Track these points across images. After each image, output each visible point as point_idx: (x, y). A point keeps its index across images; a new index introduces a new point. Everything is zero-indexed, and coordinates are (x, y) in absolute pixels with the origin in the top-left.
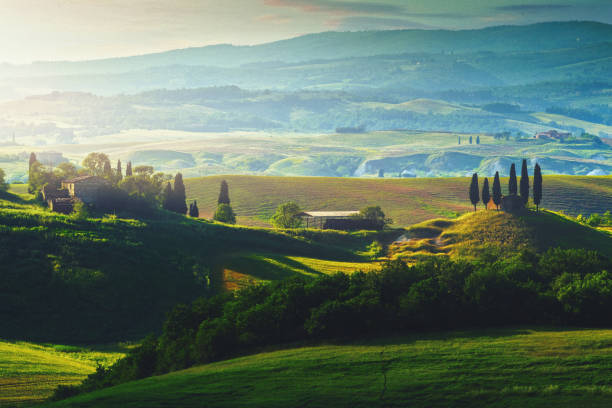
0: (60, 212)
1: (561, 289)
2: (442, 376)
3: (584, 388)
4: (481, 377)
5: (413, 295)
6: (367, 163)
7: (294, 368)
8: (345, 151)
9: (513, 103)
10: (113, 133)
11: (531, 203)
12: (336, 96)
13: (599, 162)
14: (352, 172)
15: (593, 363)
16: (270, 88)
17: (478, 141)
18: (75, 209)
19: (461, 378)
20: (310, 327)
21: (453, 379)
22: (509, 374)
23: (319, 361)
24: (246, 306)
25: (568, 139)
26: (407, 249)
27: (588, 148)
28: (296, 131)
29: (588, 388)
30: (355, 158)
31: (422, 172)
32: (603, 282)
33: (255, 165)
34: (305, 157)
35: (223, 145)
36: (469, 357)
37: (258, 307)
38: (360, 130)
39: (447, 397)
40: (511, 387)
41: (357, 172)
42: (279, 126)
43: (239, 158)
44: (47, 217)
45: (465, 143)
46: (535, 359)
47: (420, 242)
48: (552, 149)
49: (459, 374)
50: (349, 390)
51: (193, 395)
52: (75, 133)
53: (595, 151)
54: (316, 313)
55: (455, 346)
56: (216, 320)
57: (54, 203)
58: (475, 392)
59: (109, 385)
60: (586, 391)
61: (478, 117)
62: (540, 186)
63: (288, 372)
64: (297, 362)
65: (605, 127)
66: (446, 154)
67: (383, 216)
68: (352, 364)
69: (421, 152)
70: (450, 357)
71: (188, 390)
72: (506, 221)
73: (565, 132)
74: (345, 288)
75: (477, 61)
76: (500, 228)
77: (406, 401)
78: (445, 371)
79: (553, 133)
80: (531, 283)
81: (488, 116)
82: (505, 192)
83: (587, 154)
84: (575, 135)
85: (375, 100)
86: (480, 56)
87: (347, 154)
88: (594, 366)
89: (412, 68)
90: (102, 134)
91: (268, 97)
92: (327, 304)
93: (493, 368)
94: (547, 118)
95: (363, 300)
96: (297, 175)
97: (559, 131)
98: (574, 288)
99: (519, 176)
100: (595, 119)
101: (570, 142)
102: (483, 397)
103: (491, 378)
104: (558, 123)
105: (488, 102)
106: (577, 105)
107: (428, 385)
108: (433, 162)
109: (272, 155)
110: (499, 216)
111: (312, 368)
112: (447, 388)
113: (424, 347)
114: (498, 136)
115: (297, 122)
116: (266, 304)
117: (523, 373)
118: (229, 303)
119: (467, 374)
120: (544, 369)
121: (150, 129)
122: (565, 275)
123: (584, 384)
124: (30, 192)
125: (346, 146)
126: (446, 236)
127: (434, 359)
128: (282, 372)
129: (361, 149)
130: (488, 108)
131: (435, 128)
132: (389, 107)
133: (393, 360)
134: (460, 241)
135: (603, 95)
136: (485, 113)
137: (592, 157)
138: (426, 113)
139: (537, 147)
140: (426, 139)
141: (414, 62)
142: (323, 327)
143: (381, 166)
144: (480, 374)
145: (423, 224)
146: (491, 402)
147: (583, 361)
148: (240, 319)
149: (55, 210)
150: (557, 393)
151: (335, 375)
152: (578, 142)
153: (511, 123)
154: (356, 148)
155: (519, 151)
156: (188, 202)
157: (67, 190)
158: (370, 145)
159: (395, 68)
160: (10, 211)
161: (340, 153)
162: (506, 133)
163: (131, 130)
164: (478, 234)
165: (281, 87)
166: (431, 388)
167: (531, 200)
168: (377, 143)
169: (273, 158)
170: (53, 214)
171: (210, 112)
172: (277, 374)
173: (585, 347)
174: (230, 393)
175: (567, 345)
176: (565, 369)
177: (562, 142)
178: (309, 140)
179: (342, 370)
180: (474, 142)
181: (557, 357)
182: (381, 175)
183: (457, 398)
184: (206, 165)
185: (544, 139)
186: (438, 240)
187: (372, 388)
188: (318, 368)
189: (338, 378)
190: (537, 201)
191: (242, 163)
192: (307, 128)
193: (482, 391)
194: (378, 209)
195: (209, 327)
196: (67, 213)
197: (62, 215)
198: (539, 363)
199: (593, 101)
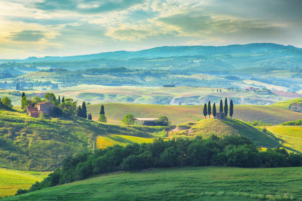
0: (33, 117)
1: (228, 151)
2: (176, 187)
3: (234, 193)
4: (192, 188)
5: (166, 153)
6: (175, 100)
7: (114, 182)
8: (166, 94)
9: (238, 76)
10: (74, 86)
11: (228, 116)
12: (165, 72)
13: (270, 100)
14: (168, 103)
15: (239, 183)
16: (139, 68)
17: (220, 91)
18: (40, 116)
19: (184, 188)
20: (122, 165)
21: (180, 188)
22: (204, 187)
23: (125, 180)
24: (96, 156)
25: (258, 90)
26: (177, 134)
27: (266, 94)
28: (148, 86)
29: (236, 193)
30: (170, 97)
31: (197, 103)
32: (245, 149)
33: (130, 99)
34: (150, 97)
35: (117, 91)
36: (188, 179)
37: (102, 157)
38: (173, 86)
39: (178, 196)
40: (204, 192)
41: (171, 103)
42: (141, 84)
43: (123, 97)
44: (28, 119)
45: (215, 92)
46: (215, 180)
47: (182, 131)
48: (251, 94)
49: (183, 186)
50: (137, 193)
51: (71, 194)
52: (58, 85)
53: (268, 96)
54: (125, 160)
55: (183, 174)
56: (84, 162)
57: (31, 113)
58: (189, 194)
59: (39, 189)
60: (235, 194)
61: (223, 81)
62: (232, 109)
63: (112, 184)
64: (117, 180)
65: (274, 86)
66: (207, 96)
67: (168, 120)
68: (139, 182)
69: (197, 95)
70: (179, 179)
71: (70, 192)
72: (218, 123)
73: (256, 87)
74: (138, 150)
75: (224, 59)
76: (215, 126)
77: (160, 198)
78: (177, 185)
79: (251, 88)
80: (215, 149)
81: (227, 81)
82: (218, 111)
83: (265, 97)
84: (261, 89)
85: (181, 74)
86: (225, 57)
87: (167, 95)
88: (239, 184)
89: (198, 61)
90: (70, 86)
91: (138, 72)
92: (130, 156)
93: (197, 184)
94: (251, 82)
95: (145, 155)
96: (145, 104)
97: (254, 87)
98: (233, 151)
99: (224, 105)
100: (270, 83)
101: (258, 92)
102: (192, 196)
103: (196, 188)
104: (256, 84)
105: (227, 75)
106: (263, 77)
107: (170, 191)
108: (202, 99)
109: (136, 95)
110: (215, 121)
111: (122, 183)
112: (177, 192)
113: (169, 175)
114: (229, 89)
115: (149, 82)
116: (105, 156)
117: (210, 186)
118: (90, 155)
119: (186, 186)
120: (219, 185)
121: (89, 84)
122: (230, 145)
123: (235, 191)
124: (22, 109)
125: (167, 93)
126: (193, 129)
127: (173, 180)
128: (109, 185)
129: (173, 93)
130: (227, 78)
131: (205, 85)
132: (186, 77)
133: (156, 180)
134: (199, 131)
135: (274, 73)
136: (226, 80)
137: (267, 98)
138: (201, 79)
139: (244, 94)
140: (200, 90)
141: (198, 59)
142: (128, 166)
143: (180, 100)
144: (192, 187)
145: (184, 124)
146: (196, 198)
147: (235, 181)
148: (94, 162)
149: (31, 116)
150: (223, 195)
151: (132, 186)
152: (261, 92)
153: (235, 84)
154: (171, 93)
155: (237, 95)
156: (88, 113)
157: (37, 108)
158: (177, 92)
159: (191, 61)
160: (13, 116)
161: (165, 95)
162: (232, 88)
163: (82, 85)
164: (207, 128)
165: (144, 68)
166: (171, 192)
167: (228, 115)
168: (180, 91)
169: (137, 97)
170: (31, 118)
171: (114, 78)
172: (108, 185)
173: (237, 176)
174: (87, 193)
175: (229, 175)
176: (228, 185)
177: (255, 92)
178: (152, 90)
179: (135, 184)
180: (219, 91)
181: (225, 180)
182: (180, 104)
183: (181, 196)
184: (109, 99)
185: (248, 90)
186: (190, 130)
187: (146, 192)
188: (125, 183)
189: (133, 187)
190: (231, 115)
191: (124, 99)
192: (153, 85)
193: (192, 194)
194: (166, 117)
195: (81, 165)
196: (37, 117)
197: (34, 118)
198: (216, 182)
199: (271, 75)
